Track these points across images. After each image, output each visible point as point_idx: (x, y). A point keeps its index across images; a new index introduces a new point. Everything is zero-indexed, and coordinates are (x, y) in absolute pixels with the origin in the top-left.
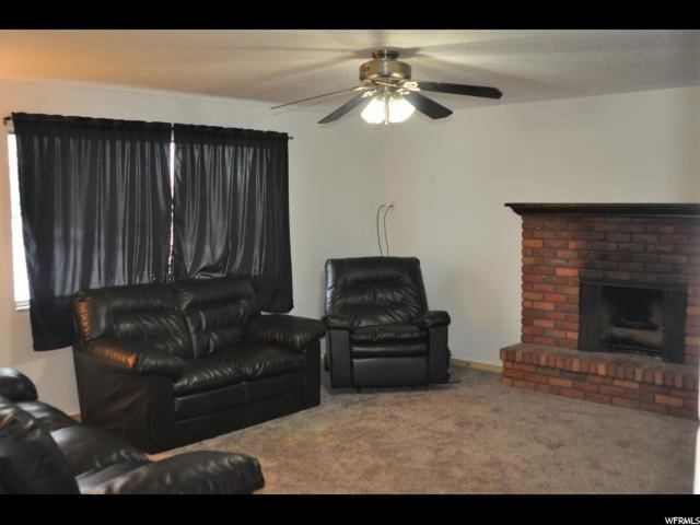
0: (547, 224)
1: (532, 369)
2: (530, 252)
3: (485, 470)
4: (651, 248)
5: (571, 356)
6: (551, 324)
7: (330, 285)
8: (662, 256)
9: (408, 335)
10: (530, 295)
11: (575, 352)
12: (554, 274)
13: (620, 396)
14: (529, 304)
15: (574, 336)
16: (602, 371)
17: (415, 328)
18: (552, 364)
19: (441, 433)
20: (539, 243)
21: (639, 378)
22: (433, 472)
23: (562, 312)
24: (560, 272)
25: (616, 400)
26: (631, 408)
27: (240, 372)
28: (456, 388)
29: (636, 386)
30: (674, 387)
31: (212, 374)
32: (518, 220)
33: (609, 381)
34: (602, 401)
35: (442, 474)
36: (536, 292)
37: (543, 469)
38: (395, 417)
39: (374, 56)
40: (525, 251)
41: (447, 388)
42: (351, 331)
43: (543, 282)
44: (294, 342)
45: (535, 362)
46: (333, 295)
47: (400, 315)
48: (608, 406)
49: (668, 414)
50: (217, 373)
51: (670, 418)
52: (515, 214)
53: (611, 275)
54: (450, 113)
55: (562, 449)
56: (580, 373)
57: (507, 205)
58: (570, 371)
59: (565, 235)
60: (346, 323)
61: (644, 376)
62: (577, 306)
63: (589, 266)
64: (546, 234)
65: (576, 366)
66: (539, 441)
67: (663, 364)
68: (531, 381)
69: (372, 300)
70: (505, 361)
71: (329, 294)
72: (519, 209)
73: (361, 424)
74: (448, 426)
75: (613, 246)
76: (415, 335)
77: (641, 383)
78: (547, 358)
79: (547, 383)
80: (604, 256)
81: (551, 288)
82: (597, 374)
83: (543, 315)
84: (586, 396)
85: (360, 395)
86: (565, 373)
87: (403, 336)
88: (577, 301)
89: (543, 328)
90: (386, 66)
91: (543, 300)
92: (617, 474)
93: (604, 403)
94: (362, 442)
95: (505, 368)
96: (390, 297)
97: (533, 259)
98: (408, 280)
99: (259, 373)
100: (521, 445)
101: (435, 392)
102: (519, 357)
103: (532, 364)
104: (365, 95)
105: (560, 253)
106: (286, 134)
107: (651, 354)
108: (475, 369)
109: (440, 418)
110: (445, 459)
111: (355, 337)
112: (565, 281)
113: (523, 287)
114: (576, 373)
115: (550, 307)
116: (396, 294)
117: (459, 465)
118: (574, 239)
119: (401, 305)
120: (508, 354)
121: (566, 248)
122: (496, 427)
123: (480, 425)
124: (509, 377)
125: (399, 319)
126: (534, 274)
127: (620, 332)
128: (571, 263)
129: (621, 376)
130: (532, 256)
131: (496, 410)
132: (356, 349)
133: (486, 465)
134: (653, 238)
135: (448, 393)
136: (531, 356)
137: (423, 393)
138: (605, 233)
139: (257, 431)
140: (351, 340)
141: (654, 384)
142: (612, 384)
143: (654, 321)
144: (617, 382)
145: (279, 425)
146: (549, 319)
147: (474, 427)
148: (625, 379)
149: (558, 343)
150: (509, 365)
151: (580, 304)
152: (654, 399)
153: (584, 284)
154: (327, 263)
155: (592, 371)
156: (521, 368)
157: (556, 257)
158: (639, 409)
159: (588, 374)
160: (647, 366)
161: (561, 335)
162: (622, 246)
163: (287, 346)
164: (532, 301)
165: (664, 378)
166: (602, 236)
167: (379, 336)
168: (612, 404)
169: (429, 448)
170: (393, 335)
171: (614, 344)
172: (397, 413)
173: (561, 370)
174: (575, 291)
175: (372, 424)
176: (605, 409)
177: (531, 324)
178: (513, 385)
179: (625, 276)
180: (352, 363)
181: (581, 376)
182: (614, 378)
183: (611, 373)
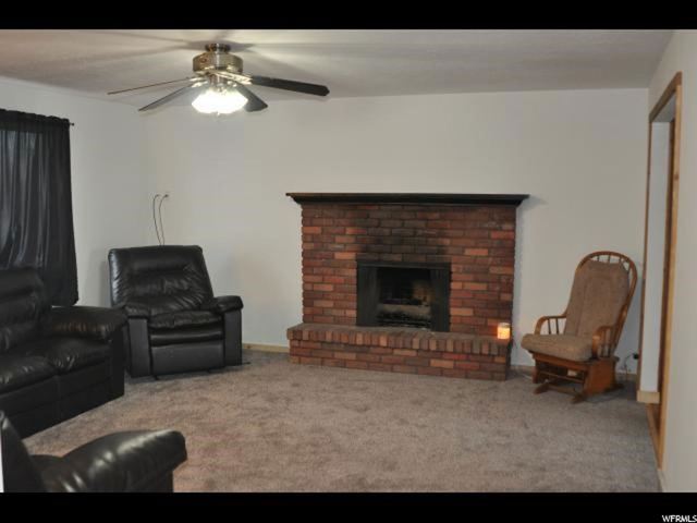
0: (325, 212)
1: (319, 345)
2: (309, 239)
3: (313, 435)
4: (420, 232)
5: (353, 331)
6: (331, 304)
7: (115, 275)
8: (430, 239)
9: (204, 321)
10: (310, 278)
11: (354, 328)
12: (333, 257)
13: (400, 364)
14: (309, 287)
15: (353, 313)
16: (383, 342)
17: (208, 313)
18: (337, 340)
19: (256, 409)
20: (318, 230)
21: (416, 346)
22: (267, 442)
23: (340, 292)
24: (338, 256)
25: (396, 367)
26: (411, 373)
27: (53, 366)
28: (248, 369)
29: (414, 353)
30: (446, 352)
31: (26, 369)
32: (297, 209)
33: (389, 351)
34: (384, 370)
35: (275, 443)
36: (317, 274)
37: (362, 429)
38: (206, 399)
39: (207, 49)
40: (305, 238)
41: (241, 370)
42: (149, 319)
43: (323, 266)
44: (99, 333)
45: (321, 339)
46: (120, 286)
47: (188, 302)
48: (390, 374)
49: (442, 375)
50: (31, 368)
51: (444, 379)
52: (295, 203)
53: (385, 257)
54: (266, 106)
55: (368, 412)
56: (363, 345)
57: (288, 194)
58: (355, 345)
59: (343, 221)
60: (144, 312)
61: (420, 344)
62: (355, 287)
63: (366, 250)
64: (324, 222)
65: (360, 341)
66: (348, 408)
67: (433, 333)
68: (317, 357)
69: (159, 289)
70: (291, 340)
71: (115, 284)
72: (298, 198)
73: (176, 408)
74: (259, 402)
75: (387, 231)
76: (211, 320)
77: (417, 351)
78: (333, 334)
79: (333, 358)
80: (379, 241)
81: (331, 271)
82: (379, 346)
83: (324, 296)
84: (369, 366)
85: (159, 382)
86: (350, 347)
87: (200, 322)
88: (355, 282)
89: (323, 309)
90: (218, 58)
91: (323, 283)
92: (424, 426)
93: (386, 371)
94: (186, 424)
95: (292, 347)
96: (177, 285)
97: (312, 245)
98: (193, 268)
99: (71, 365)
100: (333, 412)
101: (231, 374)
102: (305, 336)
103: (318, 341)
104: (195, 86)
105: (338, 238)
106: (67, 120)
107: (418, 325)
108: (258, 352)
109: (249, 396)
110: (272, 431)
111: (153, 325)
112: (343, 264)
113: (303, 270)
114: (359, 346)
115: (329, 288)
116: (183, 282)
117: (287, 434)
118: (352, 225)
119: (188, 293)
120: (294, 334)
121: (343, 234)
122: (303, 399)
123: (288, 400)
124: (297, 355)
125: (187, 306)
126: (314, 259)
127: (391, 308)
128: (348, 248)
129: (401, 346)
130: (312, 242)
131: (295, 385)
132: (153, 337)
133: (312, 431)
134: (422, 224)
135: (244, 373)
136: (317, 333)
137: (220, 375)
138: (379, 220)
139: (72, 426)
140: (149, 328)
141: (429, 350)
142: (392, 354)
143: (416, 296)
144: (396, 352)
145: (93, 417)
146: (328, 299)
147: (284, 401)
148: (404, 348)
149: (337, 321)
150: (296, 343)
151: (357, 284)
152: (429, 363)
153: (360, 265)
154: (111, 253)
155: (374, 343)
156: (307, 346)
157: (334, 242)
158: (417, 373)
159: (369, 346)
160: (421, 336)
161: (341, 313)
162: (394, 231)
163: (92, 338)
164: (313, 283)
165: (437, 345)
166: (376, 222)
167: (176, 323)
168: (392, 370)
169: (254, 423)
170: (190, 322)
171: (386, 319)
172: (205, 396)
173: (345, 344)
174: (353, 273)
175: (187, 408)
176: (388, 375)
177: (312, 306)
178: (300, 362)
179: (397, 258)
180: (150, 351)
181: (364, 349)
182: (393, 349)
183: (392, 345)
